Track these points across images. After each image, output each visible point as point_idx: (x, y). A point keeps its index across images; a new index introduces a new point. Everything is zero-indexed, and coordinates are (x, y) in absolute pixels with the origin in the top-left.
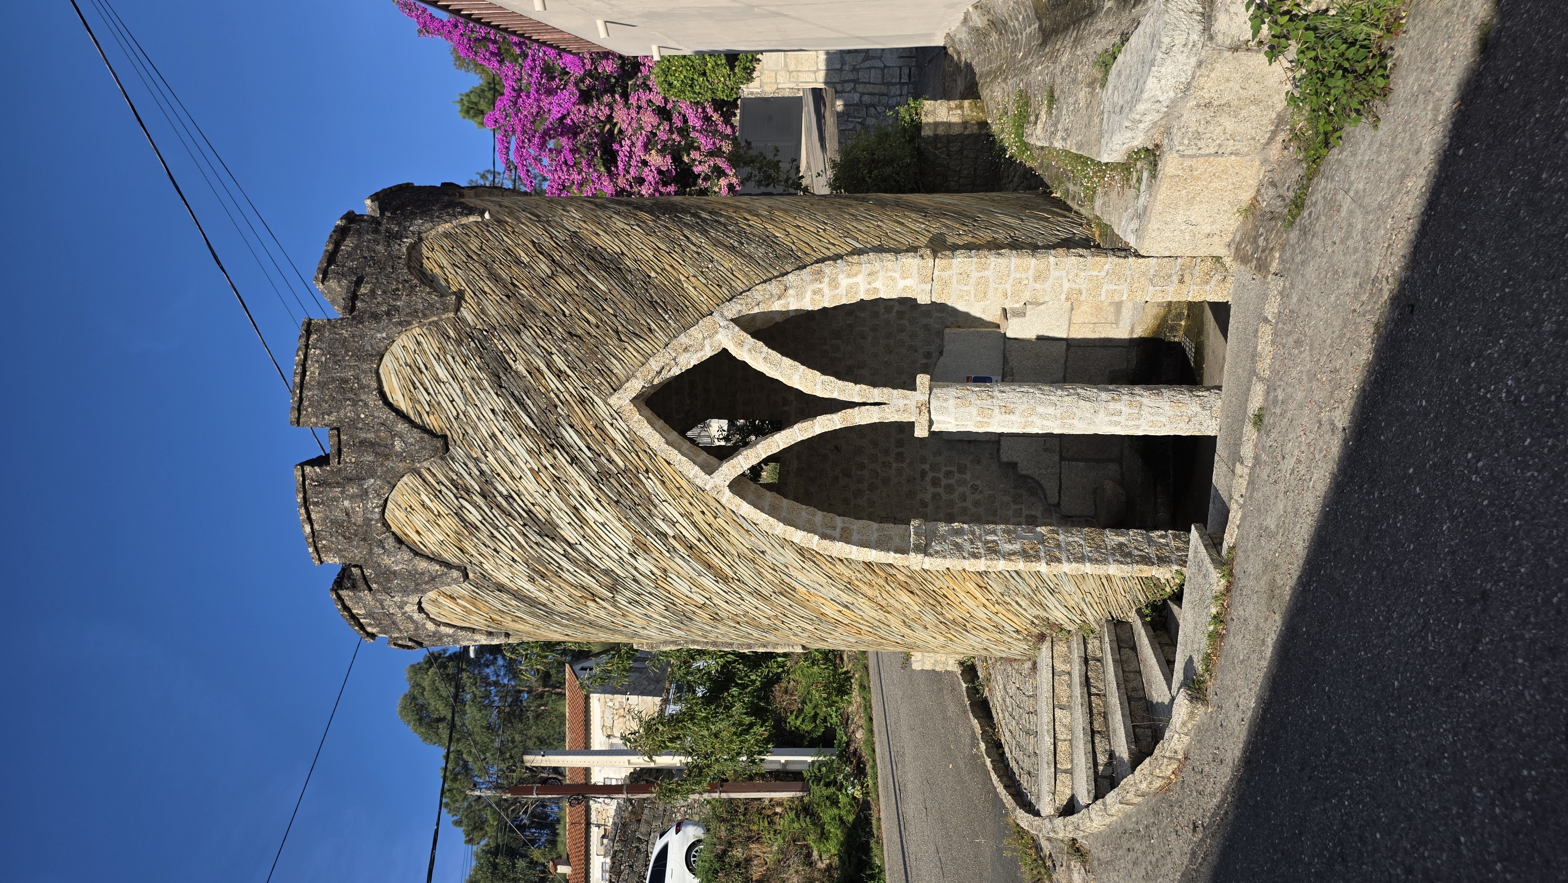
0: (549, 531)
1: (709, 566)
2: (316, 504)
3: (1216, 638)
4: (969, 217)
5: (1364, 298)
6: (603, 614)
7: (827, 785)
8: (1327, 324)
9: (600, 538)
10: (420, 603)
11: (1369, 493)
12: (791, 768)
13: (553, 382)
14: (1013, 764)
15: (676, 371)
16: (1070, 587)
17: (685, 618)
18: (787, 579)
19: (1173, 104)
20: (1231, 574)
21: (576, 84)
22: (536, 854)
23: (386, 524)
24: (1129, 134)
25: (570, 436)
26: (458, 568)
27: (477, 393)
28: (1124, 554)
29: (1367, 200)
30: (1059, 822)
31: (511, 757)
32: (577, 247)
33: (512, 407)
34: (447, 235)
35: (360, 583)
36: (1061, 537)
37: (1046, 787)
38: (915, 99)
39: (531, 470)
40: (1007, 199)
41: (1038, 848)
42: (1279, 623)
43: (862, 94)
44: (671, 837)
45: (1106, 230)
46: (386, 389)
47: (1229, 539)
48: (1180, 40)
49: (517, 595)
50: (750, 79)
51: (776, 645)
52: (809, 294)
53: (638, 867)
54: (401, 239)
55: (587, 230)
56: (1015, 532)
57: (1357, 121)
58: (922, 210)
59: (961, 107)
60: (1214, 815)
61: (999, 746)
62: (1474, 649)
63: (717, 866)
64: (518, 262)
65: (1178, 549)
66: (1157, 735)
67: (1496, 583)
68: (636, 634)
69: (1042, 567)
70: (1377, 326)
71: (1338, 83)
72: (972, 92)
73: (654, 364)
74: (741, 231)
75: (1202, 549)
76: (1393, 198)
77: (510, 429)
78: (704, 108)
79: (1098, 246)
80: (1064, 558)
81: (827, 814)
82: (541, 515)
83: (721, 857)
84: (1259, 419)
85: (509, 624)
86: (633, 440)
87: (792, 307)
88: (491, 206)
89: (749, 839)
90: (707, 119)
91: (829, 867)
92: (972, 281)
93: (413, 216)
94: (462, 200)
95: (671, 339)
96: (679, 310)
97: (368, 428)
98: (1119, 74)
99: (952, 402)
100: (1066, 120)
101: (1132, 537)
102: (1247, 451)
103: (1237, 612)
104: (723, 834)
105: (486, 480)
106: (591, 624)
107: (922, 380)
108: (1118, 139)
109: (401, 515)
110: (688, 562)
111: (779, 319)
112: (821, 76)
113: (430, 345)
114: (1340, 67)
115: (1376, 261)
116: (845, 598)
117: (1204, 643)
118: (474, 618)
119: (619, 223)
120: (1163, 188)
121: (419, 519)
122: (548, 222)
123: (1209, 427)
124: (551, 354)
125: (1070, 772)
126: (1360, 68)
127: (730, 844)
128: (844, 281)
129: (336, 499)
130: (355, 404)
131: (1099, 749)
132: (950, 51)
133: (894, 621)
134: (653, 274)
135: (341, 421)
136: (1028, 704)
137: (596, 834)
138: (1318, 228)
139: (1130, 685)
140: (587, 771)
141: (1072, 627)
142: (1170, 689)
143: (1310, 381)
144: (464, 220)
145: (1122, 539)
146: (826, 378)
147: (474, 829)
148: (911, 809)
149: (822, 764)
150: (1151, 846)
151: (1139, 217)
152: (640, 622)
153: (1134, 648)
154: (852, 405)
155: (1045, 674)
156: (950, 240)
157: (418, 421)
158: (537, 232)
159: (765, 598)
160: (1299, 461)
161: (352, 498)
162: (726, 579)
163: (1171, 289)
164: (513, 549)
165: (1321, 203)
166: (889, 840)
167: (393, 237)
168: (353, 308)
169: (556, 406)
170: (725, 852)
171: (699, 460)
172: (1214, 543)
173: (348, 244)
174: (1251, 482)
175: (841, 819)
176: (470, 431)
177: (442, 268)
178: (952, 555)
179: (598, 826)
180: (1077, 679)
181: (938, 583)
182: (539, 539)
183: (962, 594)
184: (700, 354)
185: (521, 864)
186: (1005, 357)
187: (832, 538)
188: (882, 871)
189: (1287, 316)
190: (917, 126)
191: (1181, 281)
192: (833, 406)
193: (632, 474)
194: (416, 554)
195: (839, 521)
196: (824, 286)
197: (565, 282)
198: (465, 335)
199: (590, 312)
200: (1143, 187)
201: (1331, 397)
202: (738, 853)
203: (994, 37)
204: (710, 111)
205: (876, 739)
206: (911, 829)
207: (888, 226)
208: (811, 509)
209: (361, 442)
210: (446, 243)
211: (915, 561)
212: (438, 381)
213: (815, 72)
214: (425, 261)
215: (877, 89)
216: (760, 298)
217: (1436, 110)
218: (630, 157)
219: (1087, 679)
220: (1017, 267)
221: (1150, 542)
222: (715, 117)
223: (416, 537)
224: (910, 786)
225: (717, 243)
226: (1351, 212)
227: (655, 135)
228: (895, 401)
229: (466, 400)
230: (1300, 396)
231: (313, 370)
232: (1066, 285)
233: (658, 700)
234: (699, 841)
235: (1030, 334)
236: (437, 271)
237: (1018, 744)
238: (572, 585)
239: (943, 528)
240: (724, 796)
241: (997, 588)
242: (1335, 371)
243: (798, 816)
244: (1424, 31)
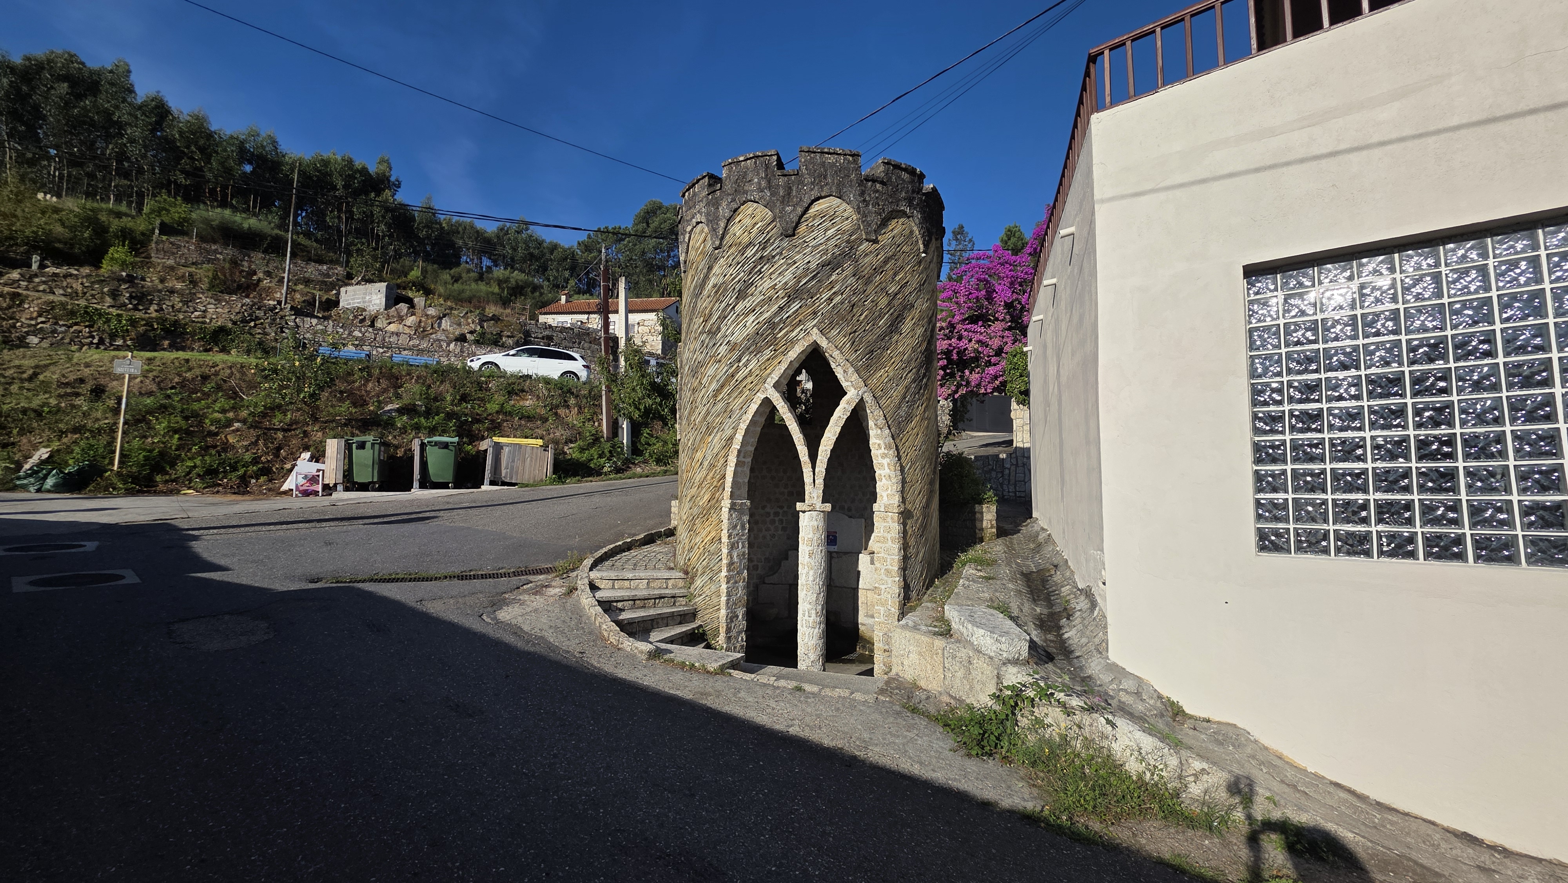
0: (742, 295)
1: (722, 386)
2: (755, 163)
3: (682, 665)
4: (923, 532)
5: (857, 743)
6: (696, 327)
7: (610, 452)
8: (845, 725)
9: (738, 324)
10: (701, 222)
11: (752, 743)
12: (620, 430)
13: (825, 296)
14: (619, 556)
15: (833, 366)
16: (713, 588)
17: (694, 372)
18: (715, 431)
19: (971, 643)
20: (716, 674)
21: (1017, 299)
22: (572, 282)
23: (745, 202)
24: (957, 620)
25: (795, 306)
26: (721, 244)
27: (819, 253)
28: (732, 618)
29: (911, 745)
30: (586, 581)
31: (627, 266)
32: (905, 308)
33: (811, 273)
34: (912, 232)
35: (712, 189)
36: (741, 584)
37: (605, 574)
38: (997, 501)
39: (776, 285)
40: (934, 554)
41: (573, 570)
42: (688, 698)
43: (1009, 469)
44: (581, 362)
45: (913, 609)
46: (821, 201)
47: (736, 674)
48: (1004, 647)
49: (706, 277)
50: (1018, 404)
51: (680, 424)
52: (878, 442)
53: (565, 343)
54: (909, 206)
55: (916, 313)
56: (744, 558)
57: (955, 741)
58: (927, 506)
59: (992, 527)
60: (588, 662)
61: (629, 549)
62: (665, 790)
63: (565, 389)
64: (895, 274)
65: (735, 648)
66: (631, 634)
67: (698, 801)
68: (685, 344)
69: (724, 573)
70: (842, 749)
71: (976, 731)
72: (1002, 533)
73: (836, 353)
74: (915, 402)
75: (730, 659)
76: (910, 758)
77: (799, 272)
78: (1002, 376)
79: (905, 604)
80: (729, 585)
81: (594, 451)
82: (750, 291)
83: (570, 391)
84: (799, 689)
85: (691, 272)
86: (793, 342)
87: (871, 432)
88: (930, 257)
89: (580, 408)
90: (996, 377)
91: (566, 453)
92: (886, 534)
93: (922, 212)
94: (934, 240)
95: (850, 363)
96: (868, 367)
97: (799, 191)
98: (992, 615)
99: (815, 524)
100: (974, 586)
101: (742, 623)
102: (782, 683)
103: (695, 677)
104: (582, 392)
105: (770, 259)
106: (691, 319)
107: (828, 507)
108: (956, 614)
109: (750, 211)
110: (724, 374)
111: (864, 424)
112: (1020, 445)
113: (847, 225)
114: (985, 732)
115: (877, 749)
116: (706, 463)
117: (679, 659)
118: (694, 253)
119: (919, 331)
120: (927, 639)
121: (748, 221)
122: (920, 290)
123: (802, 665)
124: (842, 294)
125: (613, 588)
126: (985, 743)
127: (577, 396)
128: (885, 461)
129: (758, 174)
130: (812, 183)
131: (625, 603)
132: (1029, 521)
133: (693, 491)
134: (889, 352)
135: (802, 176)
136: (651, 565)
137: (584, 317)
138: (899, 720)
139: (660, 621)
140: (617, 312)
141: (692, 590)
142: (659, 641)
143: (816, 715)
144: (920, 242)
145: (740, 617)
146: (829, 453)
147: (586, 246)
148: (597, 499)
149: (622, 449)
150: (573, 630)
151: (915, 626)
152: (692, 347)
153: (680, 623)
154: (814, 467)
155: (667, 574)
156: (909, 522)
157: (803, 220)
158: (914, 284)
159: (705, 418)
160: (773, 709)
161: (759, 183)
162: (715, 396)
163: (881, 645)
164: (731, 275)
165: (914, 722)
166: (580, 487)
167: (910, 201)
168: (867, 180)
169: (812, 298)
170: (572, 393)
171: (782, 380)
172: (734, 665)
173: (905, 176)
174: (765, 685)
175: (592, 460)
176: (797, 249)
177: (892, 230)
178: (730, 523)
179: (588, 319)
180: (663, 592)
181: (715, 515)
182: (737, 290)
183: (708, 529)
184: (843, 379)
185: (567, 274)
186: (848, 553)
187: (738, 456)
188: (563, 483)
189: (853, 705)
190: (981, 502)
191: (885, 651)
192: (813, 457)
193: (774, 342)
194: (728, 220)
195: (749, 460)
196: (883, 451)
197: (883, 302)
198: (852, 245)
199: (866, 316)
200: (930, 628)
201: (807, 725)
202: (572, 401)
203: (1032, 546)
204: (1000, 379)
205: (636, 480)
206: (586, 499)
207: (918, 486)
208: (755, 444)
209: (790, 188)
210: (907, 232)
211: (726, 503)
212: (826, 230)
213: (1022, 441)
214: (896, 220)
215: (1012, 478)
216: (875, 414)
217: (955, 780)
218: (974, 332)
219: (664, 598)
220: (893, 559)
221: (740, 633)
222: (997, 382)
223: (737, 220)
224: (609, 499)
225: (907, 388)
226: (906, 737)
227: (987, 347)
228: (816, 491)
229: (815, 247)
230: (809, 710)
231: (831, 159)
232: (883, 587)
233: (660, 352)
234: (578, 379)
235: (861, 568)
236: (890, 228)
237: (629, 559)
238: (712, 309)
239: (746, 518)
240: (604, 393)
241: (713, 548)
242: (820, 728)
243: (593, 435)
244: (1001, 775)
